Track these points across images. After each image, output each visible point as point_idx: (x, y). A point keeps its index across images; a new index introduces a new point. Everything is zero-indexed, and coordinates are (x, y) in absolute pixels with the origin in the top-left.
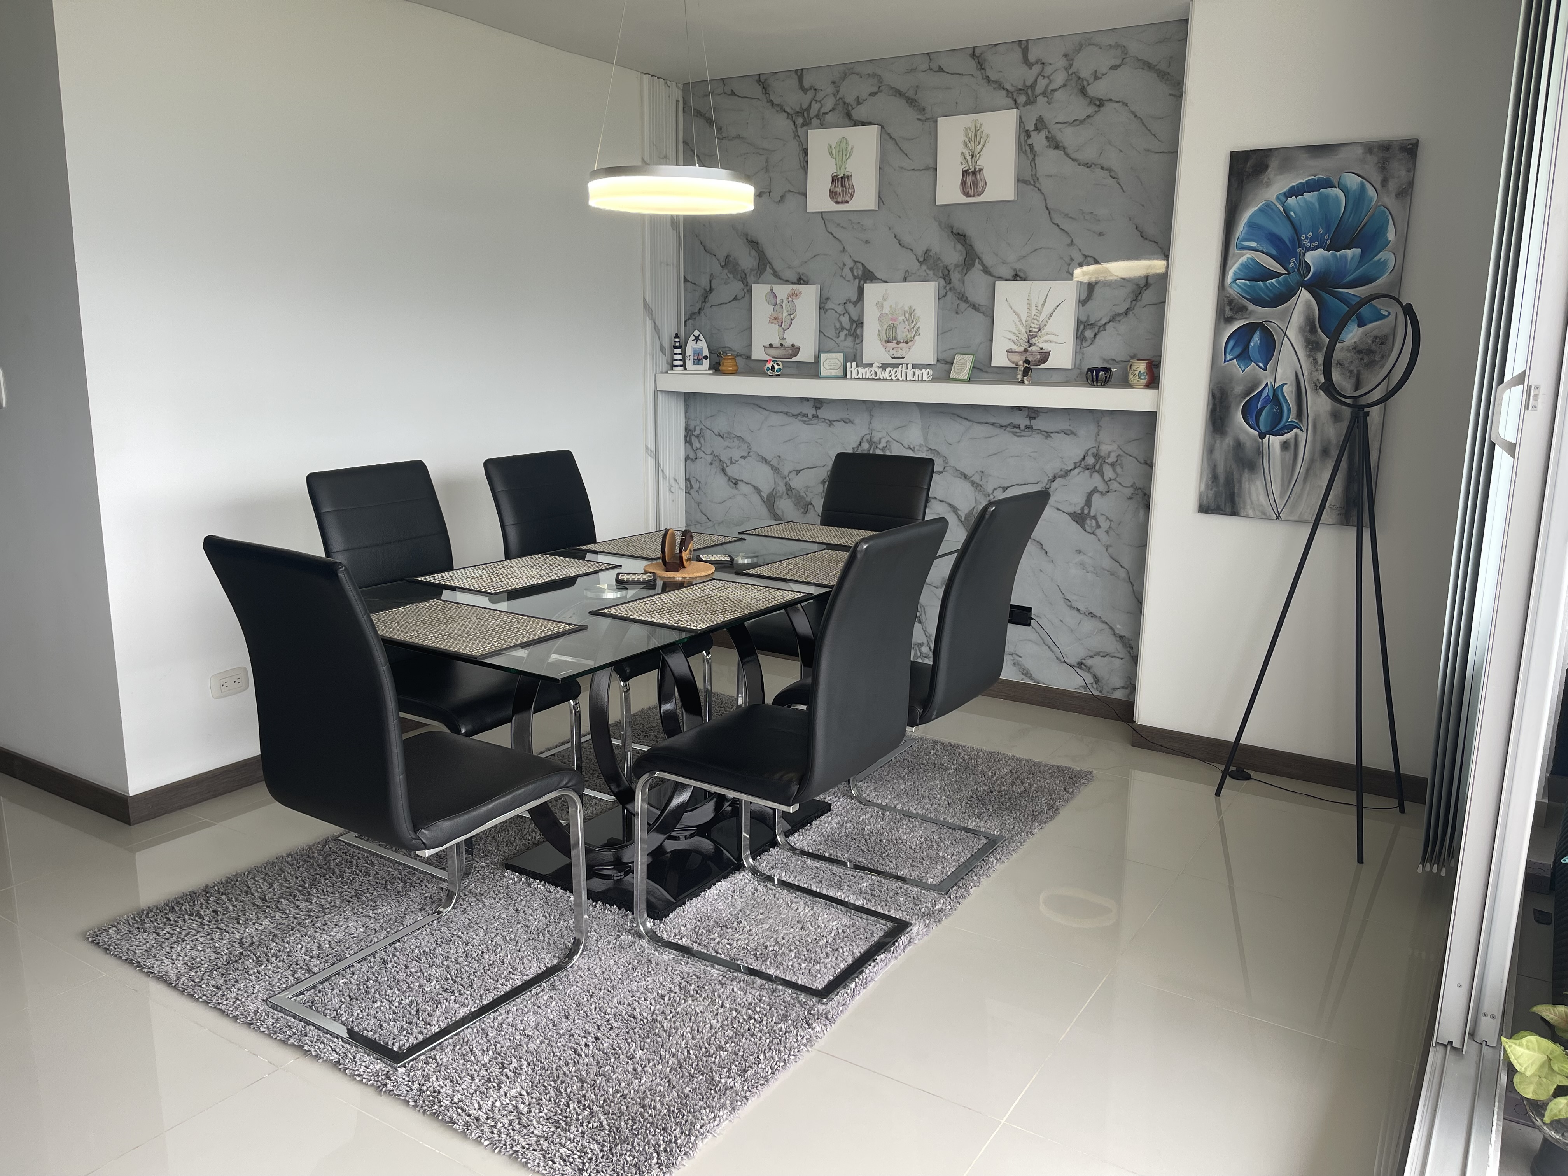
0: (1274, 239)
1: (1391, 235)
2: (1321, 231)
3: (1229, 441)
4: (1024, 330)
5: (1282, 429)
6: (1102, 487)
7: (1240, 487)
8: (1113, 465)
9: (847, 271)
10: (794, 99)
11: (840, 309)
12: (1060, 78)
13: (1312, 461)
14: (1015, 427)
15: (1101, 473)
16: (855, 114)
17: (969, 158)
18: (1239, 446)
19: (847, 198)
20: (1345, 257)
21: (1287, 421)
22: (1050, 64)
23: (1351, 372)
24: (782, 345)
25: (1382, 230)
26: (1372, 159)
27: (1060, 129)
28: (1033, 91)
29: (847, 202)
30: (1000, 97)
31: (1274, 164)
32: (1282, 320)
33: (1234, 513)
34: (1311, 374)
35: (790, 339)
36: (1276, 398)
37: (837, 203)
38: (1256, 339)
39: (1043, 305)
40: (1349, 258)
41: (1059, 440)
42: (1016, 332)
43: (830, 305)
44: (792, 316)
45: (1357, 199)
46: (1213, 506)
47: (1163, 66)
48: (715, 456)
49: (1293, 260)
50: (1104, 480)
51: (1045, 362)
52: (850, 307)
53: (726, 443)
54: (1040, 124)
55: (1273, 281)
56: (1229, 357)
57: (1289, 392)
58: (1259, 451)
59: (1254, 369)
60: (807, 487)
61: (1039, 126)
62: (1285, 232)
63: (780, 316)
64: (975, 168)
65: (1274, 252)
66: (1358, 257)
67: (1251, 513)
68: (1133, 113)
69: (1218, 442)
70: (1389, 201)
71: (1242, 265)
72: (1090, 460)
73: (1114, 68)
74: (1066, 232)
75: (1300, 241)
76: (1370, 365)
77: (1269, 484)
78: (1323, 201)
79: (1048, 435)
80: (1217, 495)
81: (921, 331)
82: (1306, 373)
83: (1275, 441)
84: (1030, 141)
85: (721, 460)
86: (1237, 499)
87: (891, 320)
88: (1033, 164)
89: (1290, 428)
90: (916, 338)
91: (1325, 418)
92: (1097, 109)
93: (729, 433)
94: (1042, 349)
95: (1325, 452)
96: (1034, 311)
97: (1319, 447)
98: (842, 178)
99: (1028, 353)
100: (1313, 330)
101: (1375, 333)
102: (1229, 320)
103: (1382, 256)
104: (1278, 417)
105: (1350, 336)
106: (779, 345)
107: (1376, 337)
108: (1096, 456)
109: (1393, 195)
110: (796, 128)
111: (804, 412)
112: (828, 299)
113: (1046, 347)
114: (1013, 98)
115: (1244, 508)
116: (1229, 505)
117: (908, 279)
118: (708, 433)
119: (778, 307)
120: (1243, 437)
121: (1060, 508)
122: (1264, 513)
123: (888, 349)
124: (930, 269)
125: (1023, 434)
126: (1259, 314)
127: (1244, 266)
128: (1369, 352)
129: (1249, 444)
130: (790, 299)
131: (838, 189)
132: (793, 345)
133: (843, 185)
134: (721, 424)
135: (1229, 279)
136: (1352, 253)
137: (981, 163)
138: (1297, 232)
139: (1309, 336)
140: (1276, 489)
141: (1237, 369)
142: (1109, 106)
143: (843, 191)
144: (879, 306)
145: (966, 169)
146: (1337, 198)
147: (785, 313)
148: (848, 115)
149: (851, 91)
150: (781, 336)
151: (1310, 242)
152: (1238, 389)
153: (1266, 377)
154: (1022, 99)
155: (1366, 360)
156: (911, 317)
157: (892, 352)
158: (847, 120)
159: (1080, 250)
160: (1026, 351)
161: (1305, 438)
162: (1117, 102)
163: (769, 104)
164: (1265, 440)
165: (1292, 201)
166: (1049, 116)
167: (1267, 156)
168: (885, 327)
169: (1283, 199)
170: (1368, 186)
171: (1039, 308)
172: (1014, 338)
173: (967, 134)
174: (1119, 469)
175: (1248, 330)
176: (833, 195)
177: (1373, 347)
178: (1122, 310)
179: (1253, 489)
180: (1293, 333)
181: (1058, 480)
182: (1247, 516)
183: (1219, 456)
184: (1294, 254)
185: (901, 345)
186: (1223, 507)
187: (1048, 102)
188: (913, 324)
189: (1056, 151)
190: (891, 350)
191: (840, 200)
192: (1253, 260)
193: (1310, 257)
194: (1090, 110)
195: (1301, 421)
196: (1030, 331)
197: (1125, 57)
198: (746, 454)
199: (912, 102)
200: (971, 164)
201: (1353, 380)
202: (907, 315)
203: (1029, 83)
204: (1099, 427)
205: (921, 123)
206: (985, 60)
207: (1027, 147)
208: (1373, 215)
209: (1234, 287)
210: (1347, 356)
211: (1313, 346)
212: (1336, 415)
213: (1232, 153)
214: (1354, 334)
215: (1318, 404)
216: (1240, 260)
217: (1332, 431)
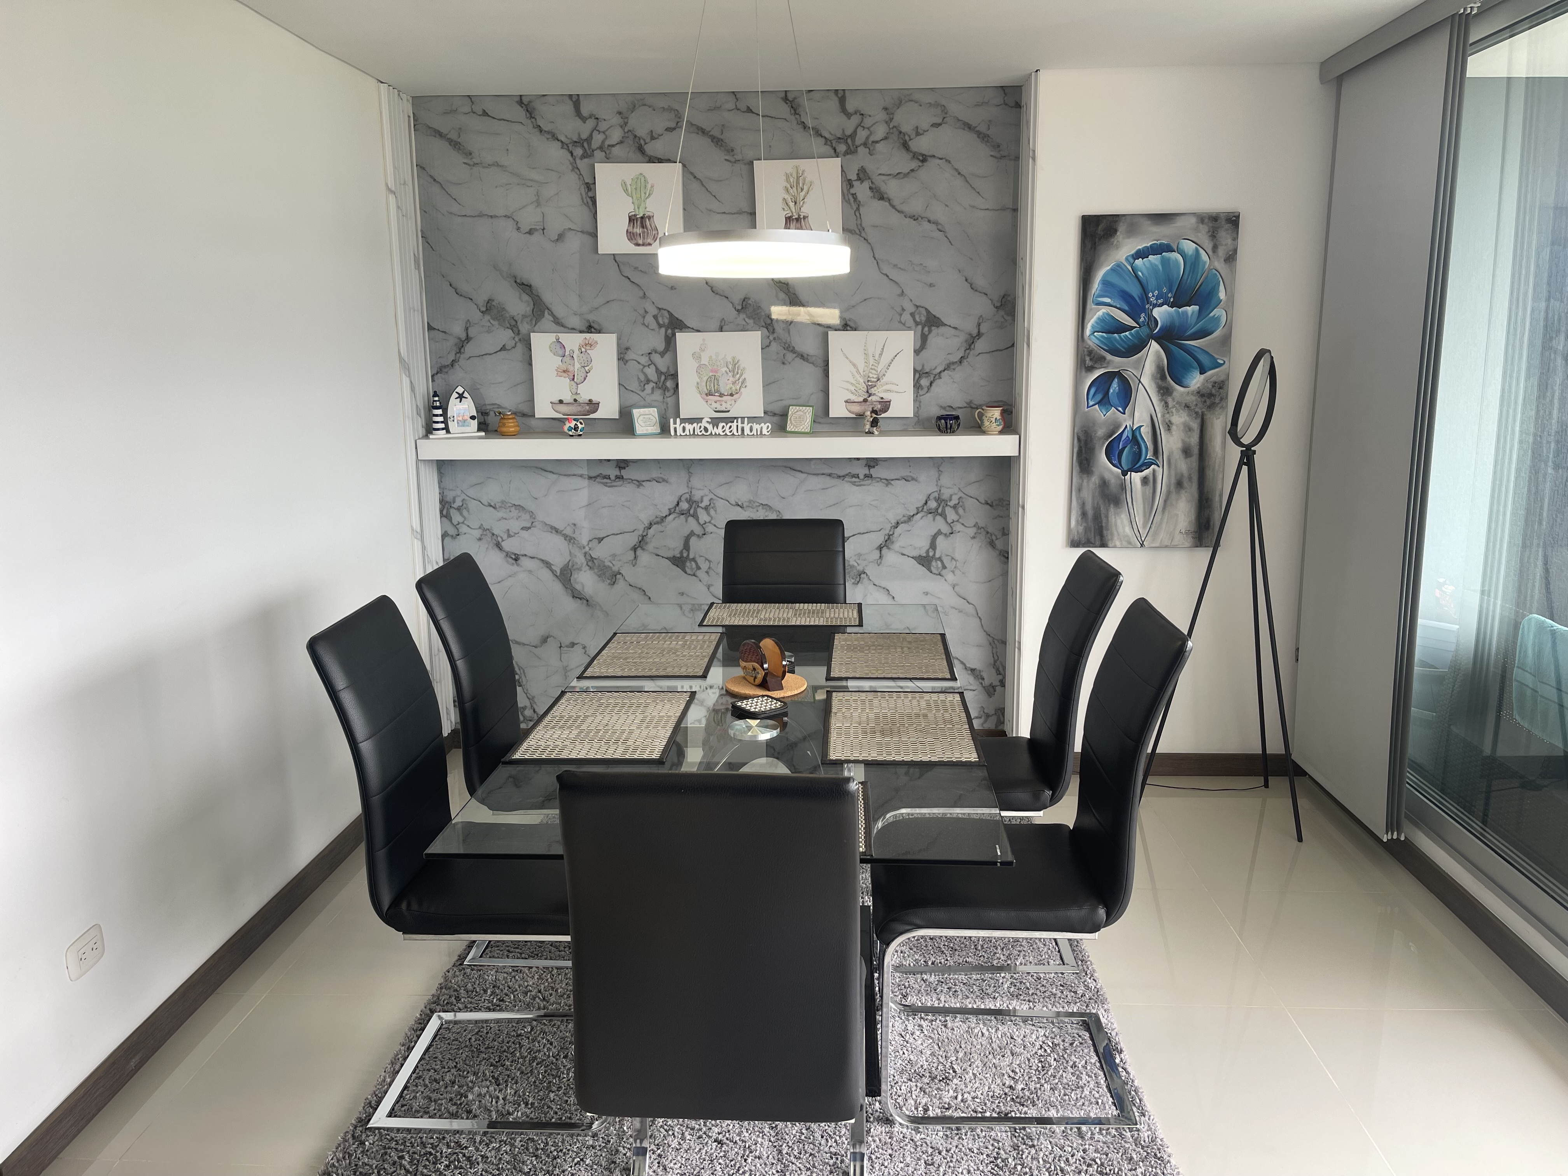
0: (1125, 296)
1: (1222, 295)
2: (1165, 290)
3: (1095, 479)
4: (862, 381)
5: (1141, 466)
6: (945, 529)
7: (1108, 520)
8: (955, 507)
9: (649, 319)
10: (570, 128)
11: (644, 360)
12: (880, 131)
13: (1169, 493)
14: (853, 476)
15: (943, 515)
16: (650, 149)
17: (792, 205)
18: (1104, 484)
19: (649, 241)
20: (1186, 312)
21: (1145, 459)
22: (870, 116)
23: (1196, 413)
24: (575, 400)
25: (1214, 291)
26: (1204, 229)
27: (883, 181)
28: (853, 141)
29: (650, 244)
30: (817, 145)
31: (1122, 228)
32: (1136, 368)
33: (1103, 545)
34: (1163, 416)
35: (586, 393)
36: (1135, 439)
37: (638, 245)
38: (1115, 385)
39: (881, 354)
40: (1190, 314)
41: (899, 487)
42: (854, 382)
43: (630, 355)
44: (587, 368)
45: (1193, 262)
46: (1083, 540)
47: (983, 128)
48: (485, 530)
49: (1143, 315)
50: (947, 522)
51: (886, 411)
52: (656, 358)
53: (500, 514)
54: (863, 175)
55: (1127, 333)
56: (1091, 403)
57: (1146, 433)
58: (1123, 487)
59: (1114, 413)
60: (614, 555)
61: (861, 176)
62: (1135, 291)
63: (571, 368)
64: (799, 215)
65: (1126, 308)
66: (1196, 313)
67: (1118, 543)
68: (956, 170)
69: (1085, 481)
70: (1219, 265)
71: (1099, 319)
72: (933, 504)
73: (936, 125)
74: (896, 283)
75: (1148, 298)
76: (1211, 407)
77: (1133, 516)
78: (1165, 263)
79: (888, 482)
80: (1087, 530)
81: (748, 383)
82: (1159, 415)
83: (1136, 477)
84: (852, 191)
85: (493, 534)
86: (1105, 532)
87: (712, 371)
88: (857, 214)
89: (1148, 465)
90: (742, 390)
91: (1178, 455)
92: (920, 164)
93: (503, 502)
94: (882, 398)
95: (1179, 484)
96: (872, 361)
97: (1173, 481)
98: (642, 218)
99: (868, 403)
100: (1163, 378)
101: (1214, 379)
102: (1090, 369)
103: (1216, 312)
104: (1138, 455)
105: (1195, 381)
106: (572, 401)
107: (1215, 383)
108: (939, 500)
109: (1222, 260)
110: (575, 159)
111: (605, 473)
112: (627, 349)
113: (887, 396)
114: (832, 146)
115: (1112, 540)
116: (1098, 538)
117: (724, 328)
118: (472, 504)
119: (566, 359)
120: (1107, 476)
121: (904, 553)
122: (1130, 543)
123: (709, 402)
124: (749, 318)
125: (862, 483)
126: (1116, 363)
127: (1101, 320)
128: (1211, 395)
129: (1113, 481)
130: (583, 350)
131: (638, 230)
132: (590, 401)
133: (643, 226)
134: (492, 492)
135: (1088, 331)
136: (1191, 310)
137: (805, 210)
138: (1145, 291)
139: (1160, 382)
140: (1139, 520)
141: (1099, 414)
142: (932, 163)
143: (644, 232)
144: (696, 356)
145: (789, 215)
146: (1176, 261)
147: (577, 366)
148: (641, 150)
149: (641, 124)
150: (574, 391)
151: (1157, 299)
152: (1101, 432)
153: (1125, 420)
154: (842, 148)
155: (1208, 403)
156: (735, 368)
157: (714, 405)
158: (639, 156)
159: (911, 300)
160: (865, 401)
161: (1162, 474)
162: (941, 159)
163: (536, 130)
164: (1128, 477)
165: (1139, 262)
166: (871, 167)
167: (1116, 222)
168: (705, 379)
169: (1132, 260)
170: (1202, 252)
171: (877, 358)
172: (853, 388)
173: (788, 180)
174: (961, 511)
175: (1109, 377)
176: (631, 236)
177: (1214, 391)
178: (956, 358)
179: (1119, 522)
180: (1147, 380)
181: (901, 526)
182: (1115, 547)
183: (1088, 495)
184: (1144, 310)
185: (725, 398)
186: (1092, 540)
187: (869, 153)
188: (738, 376)
189: (881, 202)
190: (714, 404)
191: (640, 242)
192: (1108, 314)
193: (1157, 312)
194: (914, 164)
195: (1157, 458)
196: (868, 381)
197: (945, 116)
198: (529, 525)
199: (718, 142)
200: (794, 211)
201: (1199, 420)
202: (730, 367)
203: (848, 132)
204: (940, 472)
205: (730, 164)
206: (799, 105)
207: (851, 197)
208: (1207, 277)
209: (1093, 339)
210: (1192, 399)
211: (1164, 392)
212: (1186, 451)
213: (1083, 217)
214: (1196, 381)
215: (1171, 443)
216: (1096, 314)
217: (1184, 466)
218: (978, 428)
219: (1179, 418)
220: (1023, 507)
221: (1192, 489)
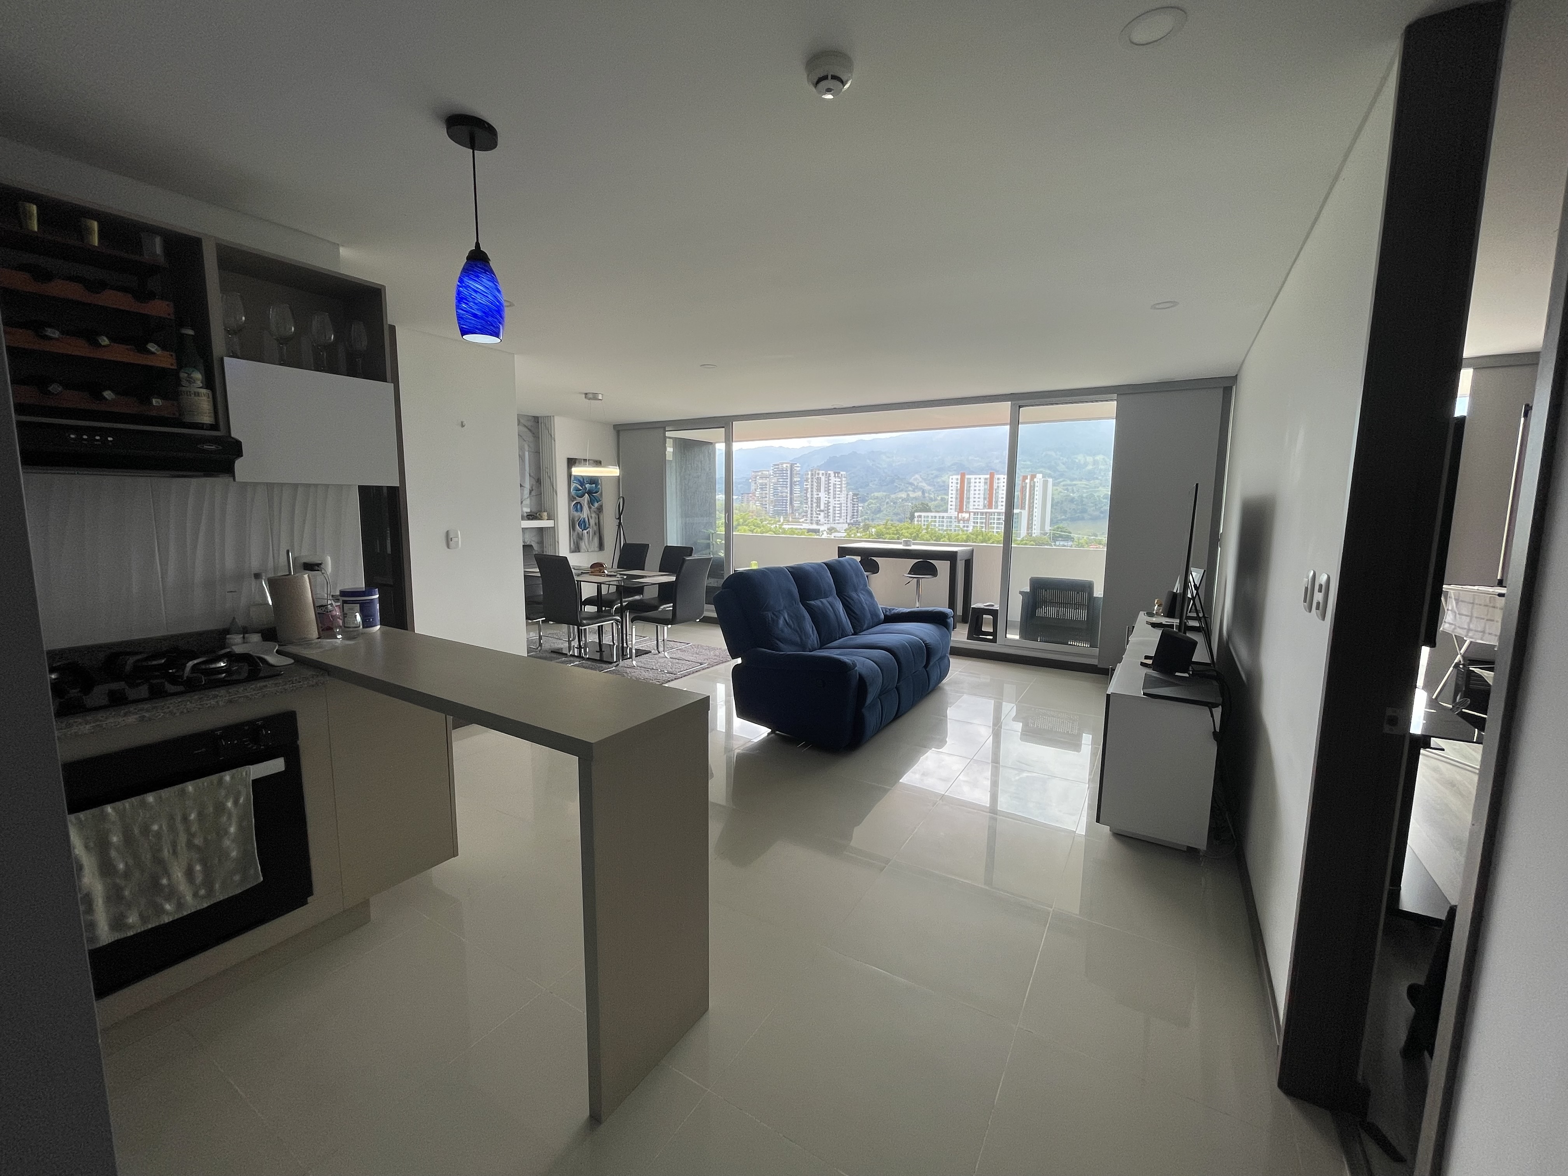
0: (579, 481)
1: (599, 482)
2: (588, 480)
3: (576, 532)
7: (580, 544)
13: (593, 536)
18: (578, 534)
20: (592, 486)
23: (597, 514)
26: (594, 464)
31: (577, 462)
32: (583, 501)
33: (579, 552)
36: (584, 521)
38: (578, 506)
46: (575, 550)
47: (529, 427)
49: (583, 486)
55: (580, 491)
56: (573, 511)
57: (586, 519)
58: (582, 535)
59: (579, 514)
62: (582, 480)
67: (583, 551)
69: (573, 533)
75: (584, 482)
76: (600, 512)
80: (575, 547)
82: (589, 514)
83: (585, 531)
89: (588, 528)
91: (594, 525)
95: (595, 534)
97: (593, 532)
101: (600, 504)
102: (573, 501)
103: (599, 486)
115: (581, 550)
116: (578, 550)
120: (578, 532)
122: (585, 551)
126: (579, 499)
128: (599, 509)
129: (580, 533)
139: (589, 505)
140: (587, 544)
141: (576, 514)
152: (576, 519)
153: (581, 516)
161: (591, 531)
164: (583, 532)
167: (576, 460)
175: (577, 503)
179: (582, 545)
180: (586, 504)
182: (581, 552)
183: (574, 537)
192: (576, 486)
193: (586, 486)
195: (589, 526)
201: (598, 516)
209: (573, 492)
210: (595, 510)
211: (590, 508)
212: (596, 524)
213: (568, 458)
214: (596, 505)
215: (592, 522)
216: (573, 486)
217: (595, 528)
218: (540, 518)
219: (593, 515)
220: (558, 542)
221: (598, 534)
